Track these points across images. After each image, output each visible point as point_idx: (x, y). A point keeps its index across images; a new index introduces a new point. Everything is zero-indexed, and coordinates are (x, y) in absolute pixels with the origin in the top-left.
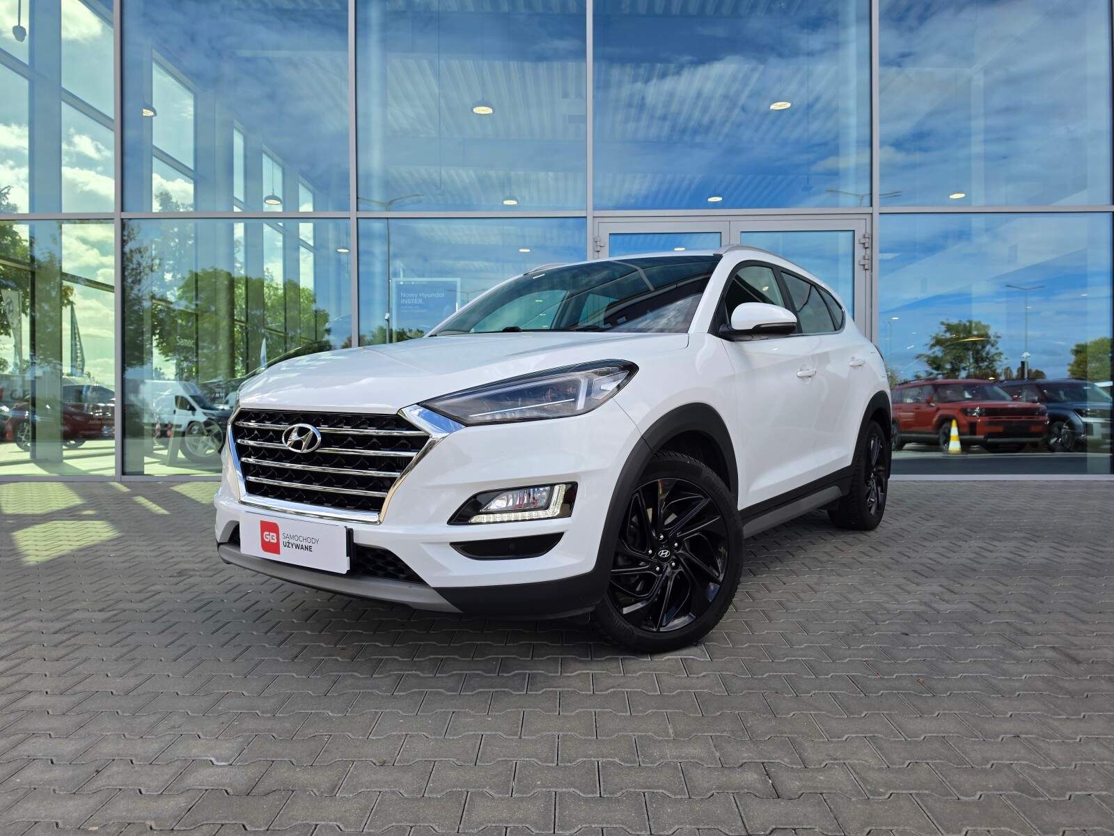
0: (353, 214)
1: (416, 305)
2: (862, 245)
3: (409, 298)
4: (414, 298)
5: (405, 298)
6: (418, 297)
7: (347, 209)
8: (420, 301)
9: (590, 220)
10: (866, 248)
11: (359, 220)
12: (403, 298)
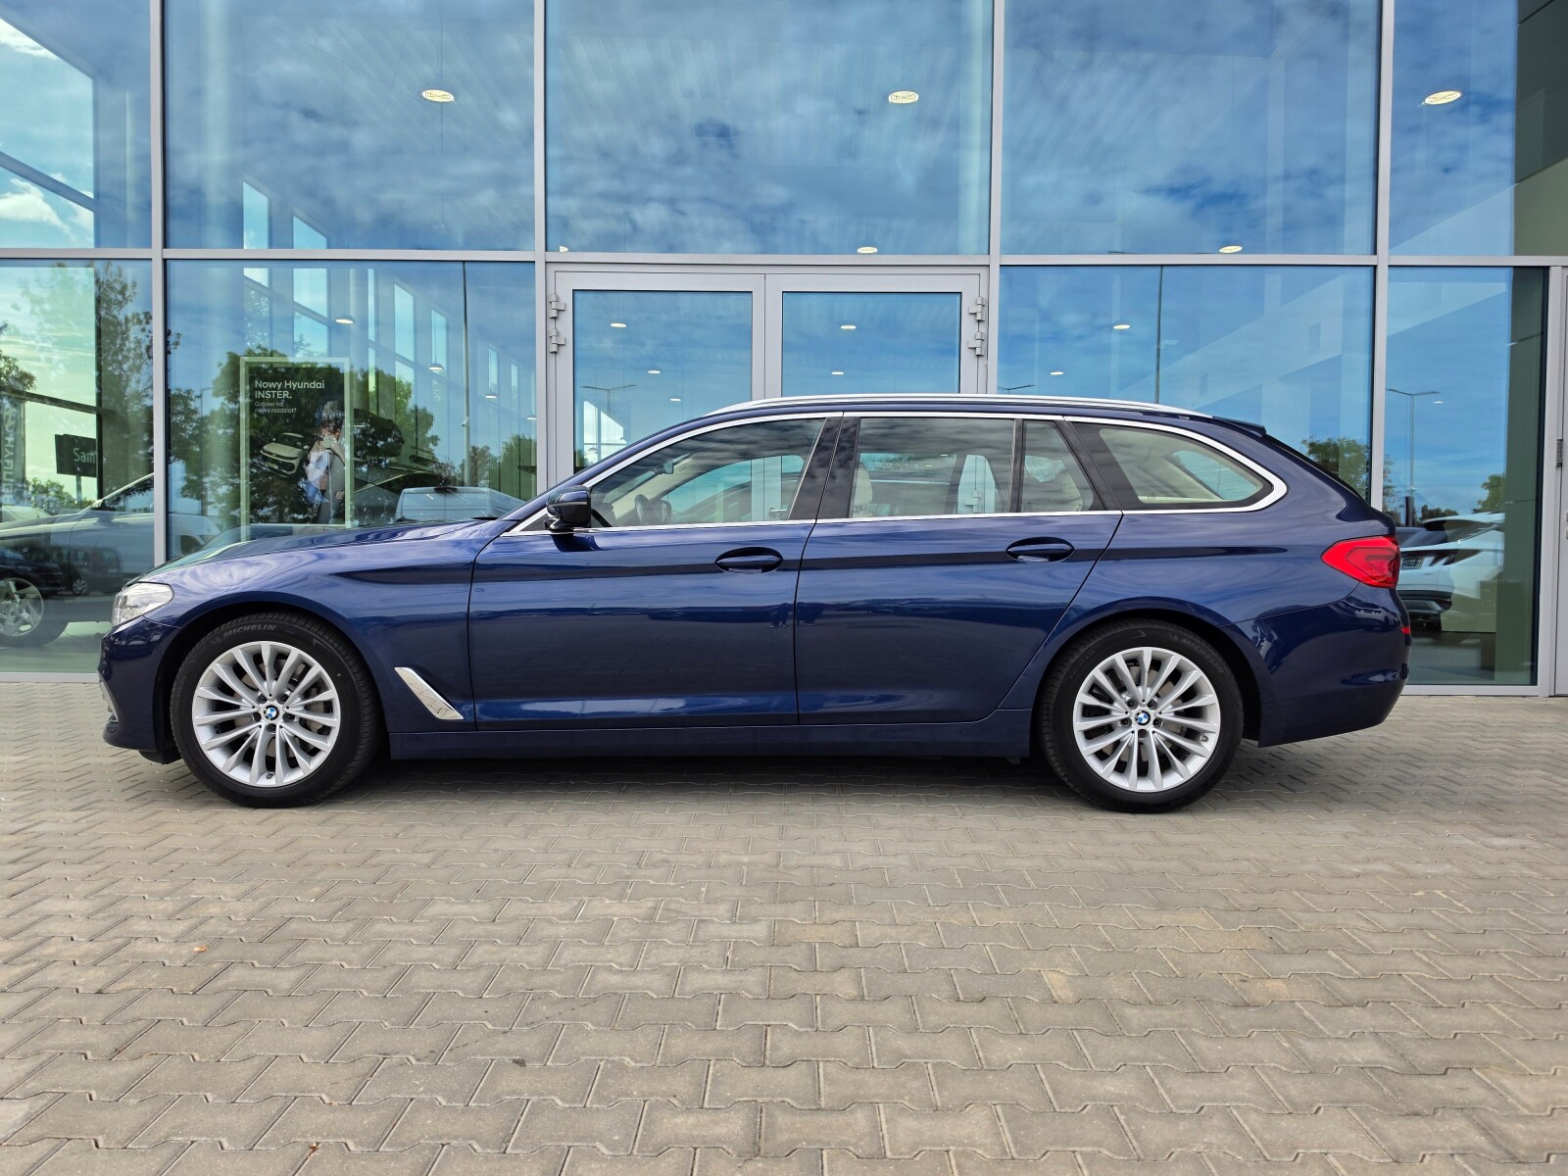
0: (156, 252)
1: (280, 400)
2: (972, 317)
3: (268, 388)
4: (276, 389)
5: (262, 390)
6: (282, 389)
7: (149, 245)
8: (286, 394)
9: (540, 268)
10: (979, 321)
11: (168, 262)
12: (259, 389)
